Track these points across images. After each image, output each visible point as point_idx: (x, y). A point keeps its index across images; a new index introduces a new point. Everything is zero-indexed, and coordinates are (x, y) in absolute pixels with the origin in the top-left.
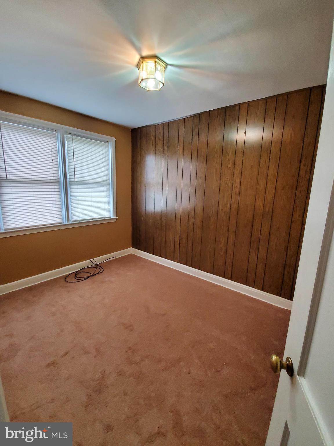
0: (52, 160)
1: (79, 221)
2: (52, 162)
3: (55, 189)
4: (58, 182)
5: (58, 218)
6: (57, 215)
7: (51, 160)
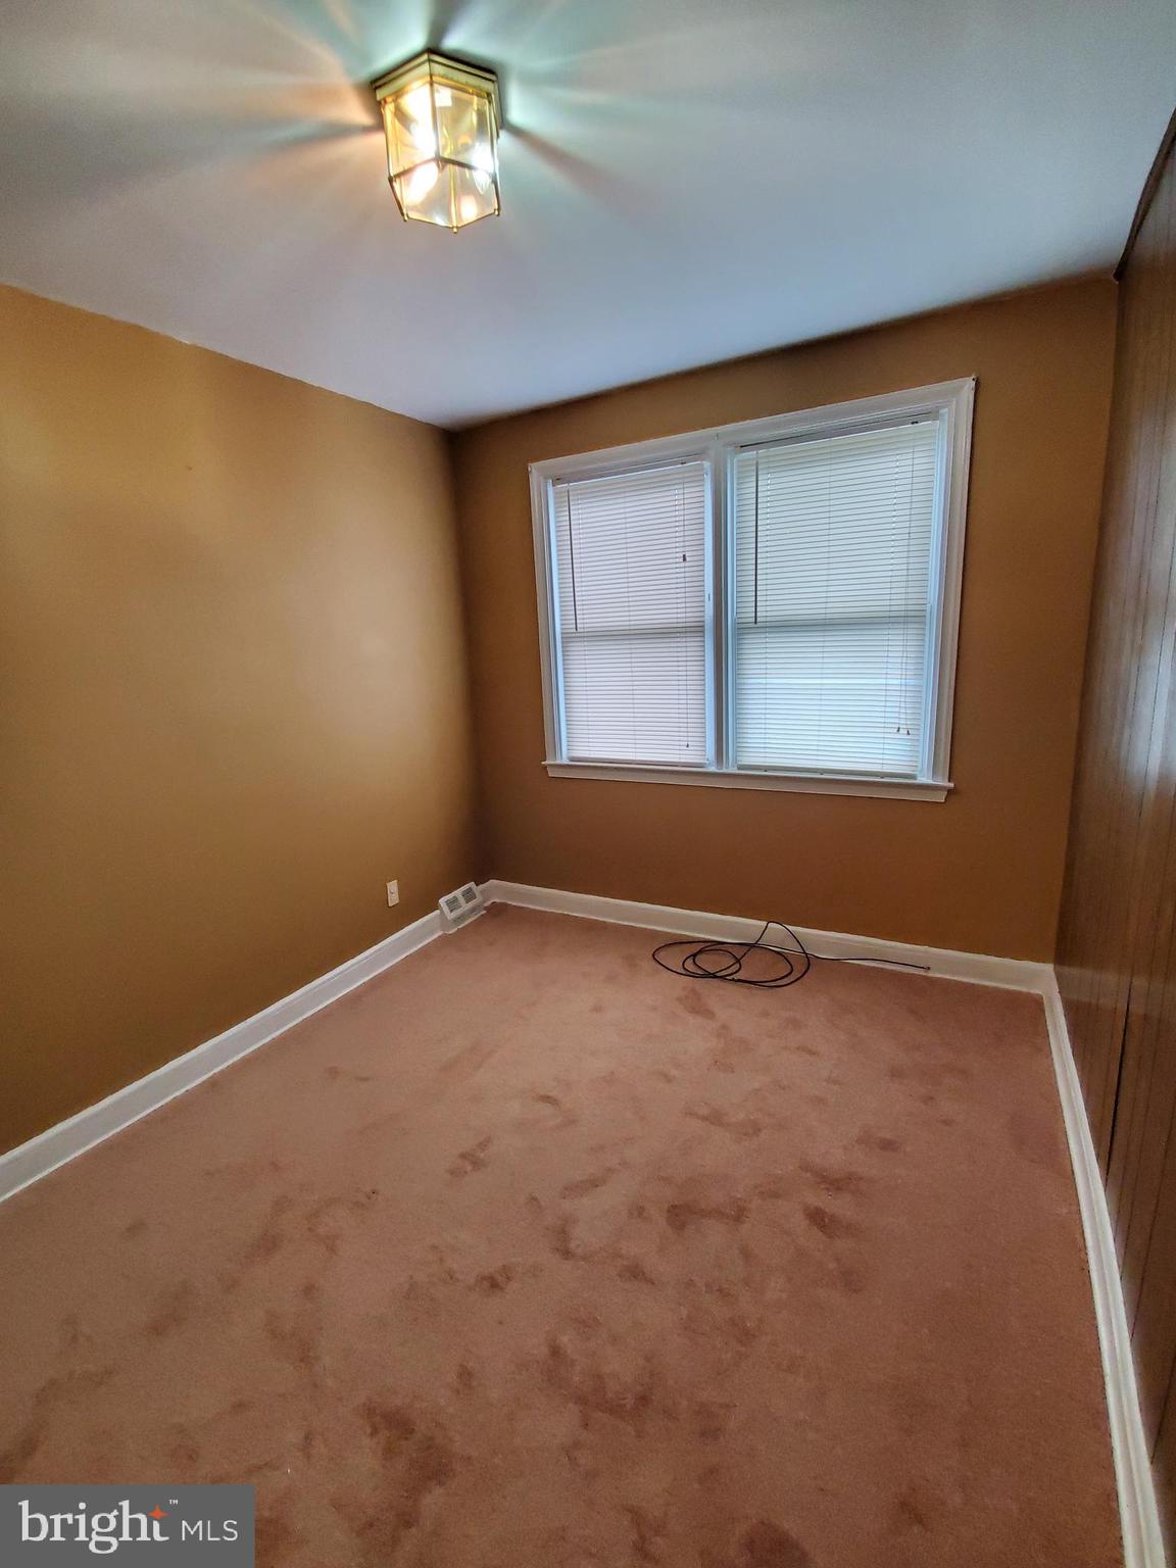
0: (684, 560)
1: (767, 769)
2: (683, 565)
3: (689, 654)
4: (699, 629)
5: (690, 748)
6: (690, 739)
7: (681, 560)
